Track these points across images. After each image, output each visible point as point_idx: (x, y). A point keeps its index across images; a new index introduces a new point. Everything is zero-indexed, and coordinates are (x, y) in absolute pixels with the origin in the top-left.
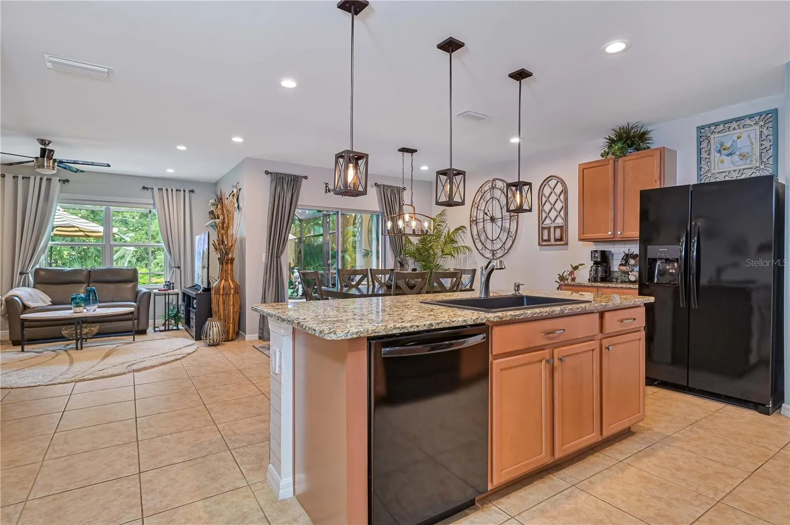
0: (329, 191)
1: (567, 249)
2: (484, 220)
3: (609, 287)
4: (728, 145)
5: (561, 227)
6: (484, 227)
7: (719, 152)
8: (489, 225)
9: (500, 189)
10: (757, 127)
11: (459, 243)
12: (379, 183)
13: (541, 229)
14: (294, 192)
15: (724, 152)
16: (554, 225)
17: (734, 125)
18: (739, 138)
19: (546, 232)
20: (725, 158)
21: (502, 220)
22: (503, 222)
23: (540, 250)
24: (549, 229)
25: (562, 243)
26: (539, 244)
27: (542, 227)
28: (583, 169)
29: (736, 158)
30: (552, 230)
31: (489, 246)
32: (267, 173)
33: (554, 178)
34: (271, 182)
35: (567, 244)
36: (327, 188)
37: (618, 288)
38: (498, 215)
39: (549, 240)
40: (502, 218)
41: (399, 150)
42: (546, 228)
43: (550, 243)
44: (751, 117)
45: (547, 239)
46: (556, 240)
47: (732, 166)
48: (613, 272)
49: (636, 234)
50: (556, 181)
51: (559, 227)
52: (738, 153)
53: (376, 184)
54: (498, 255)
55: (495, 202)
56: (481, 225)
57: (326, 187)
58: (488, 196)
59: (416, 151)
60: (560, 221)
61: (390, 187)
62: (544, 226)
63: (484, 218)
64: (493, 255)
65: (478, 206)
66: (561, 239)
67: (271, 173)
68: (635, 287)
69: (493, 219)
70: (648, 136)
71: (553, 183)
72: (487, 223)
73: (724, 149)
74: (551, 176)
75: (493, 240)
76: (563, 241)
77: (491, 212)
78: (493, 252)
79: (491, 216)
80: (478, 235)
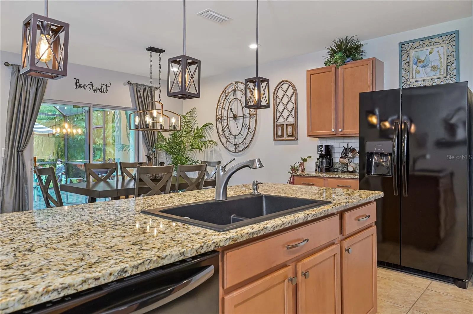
0: (80, 86)
1: (298, 144)
2: (227, 118)
3: (333, 177)
4: (423, 59)
5: (292, 125)
6: (228, 124)
7: (416, 64)
8: (232, 123)
9: (241, 91)
10: (444, 45)
11: (206, 138)
12: (132, 82)
13: (276, 126)
14: (39, 85)
15: (419, 64)
16: (286, 123)
17: (427, 42)
18: (430, 53)
19: (280, 128)
20: (420, 69)
21: (243, 118)
22: (244, 119)
23: (275, 145)
24: (282, 126)
25: (294, 138)
26: (274, 140)
27: (277, 125)
28: (311, 75)
29: (428, 69)
30: (285, 127)
31: (232, 140)
32: (7, 64)
33: (286, 82)
34: (12, 74)
35: (297, 139)
36: (78, 84)
37: (341, 178)
38: (239, 113)
39: (282, 136)
40: (243, 116)
41: (148, 49)
42: (280, 125)
43: (283, 138)
44: (439, 36)
45: (281, 135)
46: (288, 136)
47: (426, 76)
48: (335, 163)
49: (357, 131)
50: (288, 85)
51: (290, 125)
52: (430, 65)
53: (129, 83)
54: (240, 149)
55: (238, 102)
56: (225, 122)
58: (231, 97)
59: (164, 51)
60: (291, 120)
61: (143, 85)
62: (278, 124)
63: (227, 116)
64: (236, 148)
65: (223, 105)
66: (292, 135)
67: (12, 65)
68: (355, 178)
69: (235, 117)
70: (361, 49)
71: (285, 87)
72: (230, 120)
73: (420, 62)
74: (284, 81)
75: (235, 136)
76: (294, 137)
77: (233, 111)
78: (236, 146)
79: (234, 115)
80: (223, 131)
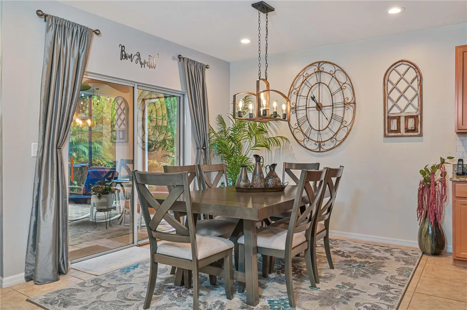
0: (126, 57)
1: (422, 141)
2: (306, 108)
5: (415, 117)
6: (306, 115)
8: (313, 114)
9: (330, 74)
11: (269, 133)
12: (183, 56)
13: (388, 119)
14: (81, 51)
16: (404, 114)
19: (395, 121)
21: (333, 108)
22: (334, 110)
23: (384, 142)
24: (398, 118)
25: (416, 134)
26: (385, 136)
27: (388, 117)
28: (463, 52)
30: (402, 120)
31: (314, 136)
32: (40, 14)
33: (404, 63)
34: (48, 30)
35: (421, 135)
36: (124, 53)
38: (326, 101)
39: (398, 130)
40: (333, 105)
41: (255, 6)
42: (394, 118)
43: (399, 134)
45: (396, 129)
46: (407, 131)
50: (407, 67)
51: (412, 117)
53: (180, 57)
54: (326, 148)
55: (324, 88)
56: (301, 114)
57: (122, 51)
58: (313, 81)
60: (412, 110)
61: (195, 61)
62: (390, 115)
63: (306, 105)
64: (320, 146)
65: (298, 92)
66: (414, 130)
67: (46, 16)
69: (319, 107)
71: (402, 68)
72: (309, 111)
74: (402, 61)
75: (319, 131)
76: (418, 132)
77: (317, 99)
78: (320, 144)
79: (317, 104)
80: (299, 125)
